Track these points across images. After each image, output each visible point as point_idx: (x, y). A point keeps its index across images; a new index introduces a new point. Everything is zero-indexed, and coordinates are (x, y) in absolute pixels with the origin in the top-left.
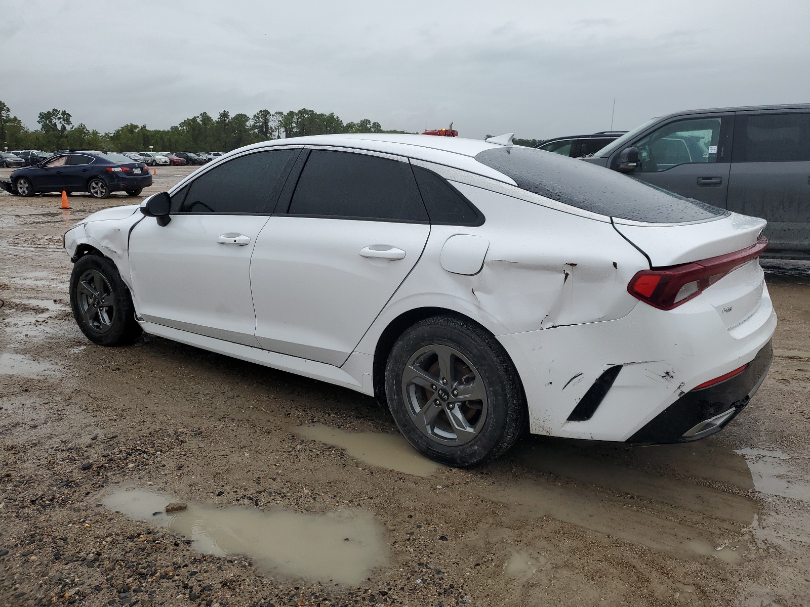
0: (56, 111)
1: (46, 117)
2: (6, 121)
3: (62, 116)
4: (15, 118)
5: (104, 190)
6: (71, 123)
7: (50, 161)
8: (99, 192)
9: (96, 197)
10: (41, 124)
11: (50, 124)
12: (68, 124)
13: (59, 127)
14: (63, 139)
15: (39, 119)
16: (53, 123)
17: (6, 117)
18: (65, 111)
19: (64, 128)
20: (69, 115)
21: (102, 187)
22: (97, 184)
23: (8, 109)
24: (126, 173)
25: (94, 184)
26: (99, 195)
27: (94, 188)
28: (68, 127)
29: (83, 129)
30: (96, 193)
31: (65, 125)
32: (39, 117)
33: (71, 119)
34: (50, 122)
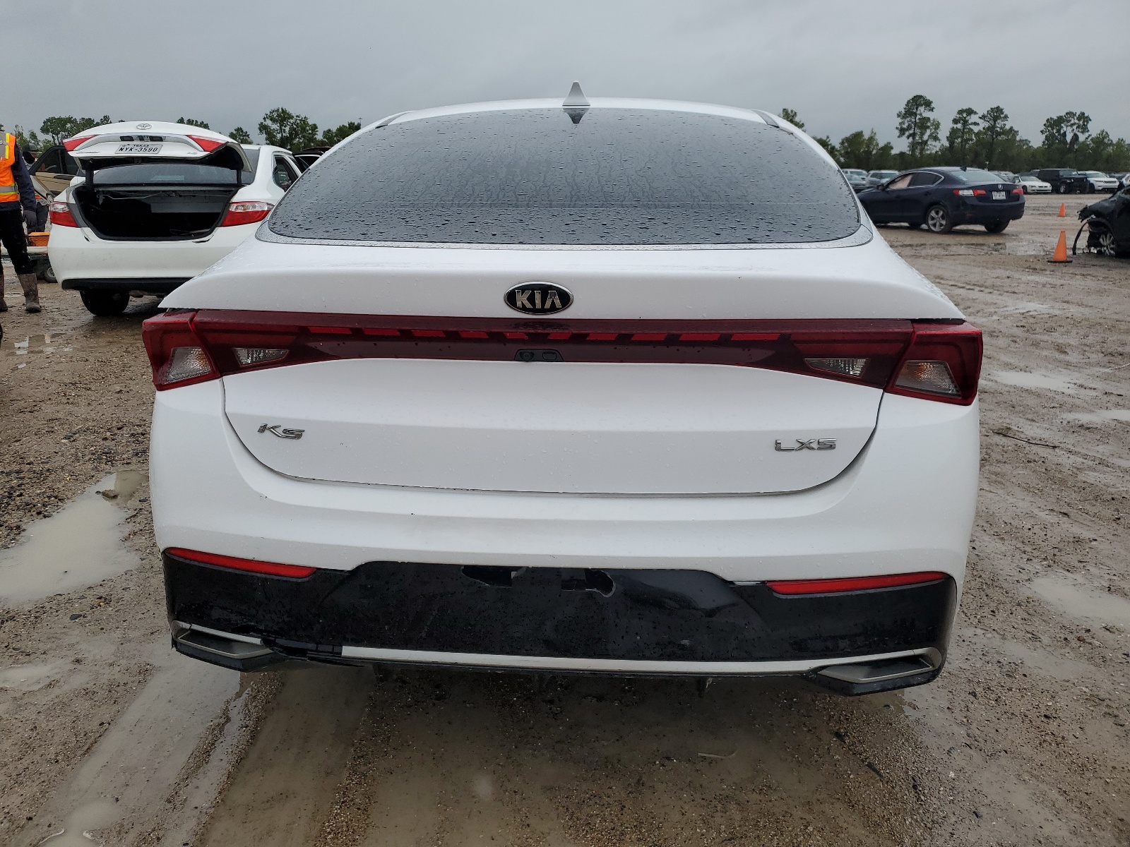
0: (1070, 114)
1: (1054, 124)
2: (999, 134)
3: (1077, 121)
4: (1011, 129)
5: (944, 222)
6: (1088, 131)
7: (893, 182)
8: (938, 224)
9: (933, 232)
10: (1044, 136)
11: (1057, 134)
12: (1083, 132)
13: (1069, 138)
14: (1069, 156)
15: (1043, 128)
16: (1062, 132)
17: (1001, 128)
18: (1083, 114)
19: (1076, 137)
20: (1087, 119)
21: (943, 217)
22: (937, 213)
23: (1006, 117)
24: (979, 198)
25: (933, 214)
26: (937, 229)
27: (933, 219)
28: (1082, 138)
29: (1104, 138)
30: (934, 225)
31: (1078, 134)
32: (1045, 125)
33: (1090, 126)
34: (1059, 131)
